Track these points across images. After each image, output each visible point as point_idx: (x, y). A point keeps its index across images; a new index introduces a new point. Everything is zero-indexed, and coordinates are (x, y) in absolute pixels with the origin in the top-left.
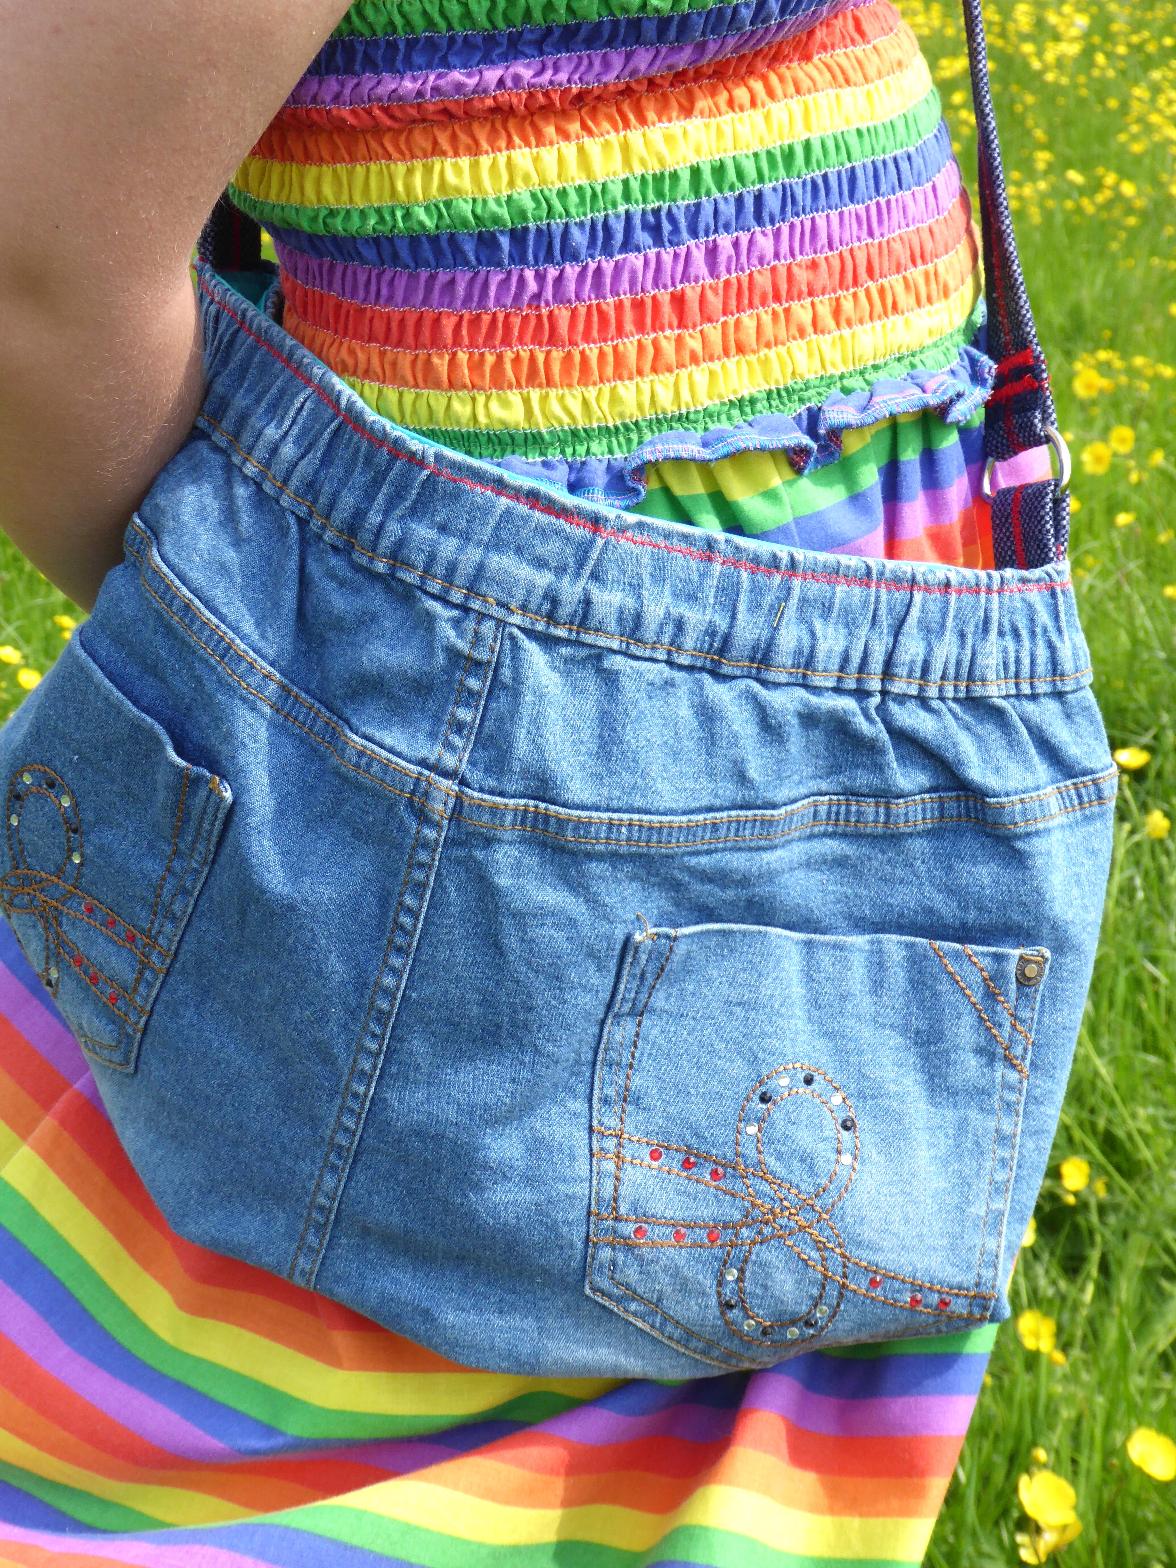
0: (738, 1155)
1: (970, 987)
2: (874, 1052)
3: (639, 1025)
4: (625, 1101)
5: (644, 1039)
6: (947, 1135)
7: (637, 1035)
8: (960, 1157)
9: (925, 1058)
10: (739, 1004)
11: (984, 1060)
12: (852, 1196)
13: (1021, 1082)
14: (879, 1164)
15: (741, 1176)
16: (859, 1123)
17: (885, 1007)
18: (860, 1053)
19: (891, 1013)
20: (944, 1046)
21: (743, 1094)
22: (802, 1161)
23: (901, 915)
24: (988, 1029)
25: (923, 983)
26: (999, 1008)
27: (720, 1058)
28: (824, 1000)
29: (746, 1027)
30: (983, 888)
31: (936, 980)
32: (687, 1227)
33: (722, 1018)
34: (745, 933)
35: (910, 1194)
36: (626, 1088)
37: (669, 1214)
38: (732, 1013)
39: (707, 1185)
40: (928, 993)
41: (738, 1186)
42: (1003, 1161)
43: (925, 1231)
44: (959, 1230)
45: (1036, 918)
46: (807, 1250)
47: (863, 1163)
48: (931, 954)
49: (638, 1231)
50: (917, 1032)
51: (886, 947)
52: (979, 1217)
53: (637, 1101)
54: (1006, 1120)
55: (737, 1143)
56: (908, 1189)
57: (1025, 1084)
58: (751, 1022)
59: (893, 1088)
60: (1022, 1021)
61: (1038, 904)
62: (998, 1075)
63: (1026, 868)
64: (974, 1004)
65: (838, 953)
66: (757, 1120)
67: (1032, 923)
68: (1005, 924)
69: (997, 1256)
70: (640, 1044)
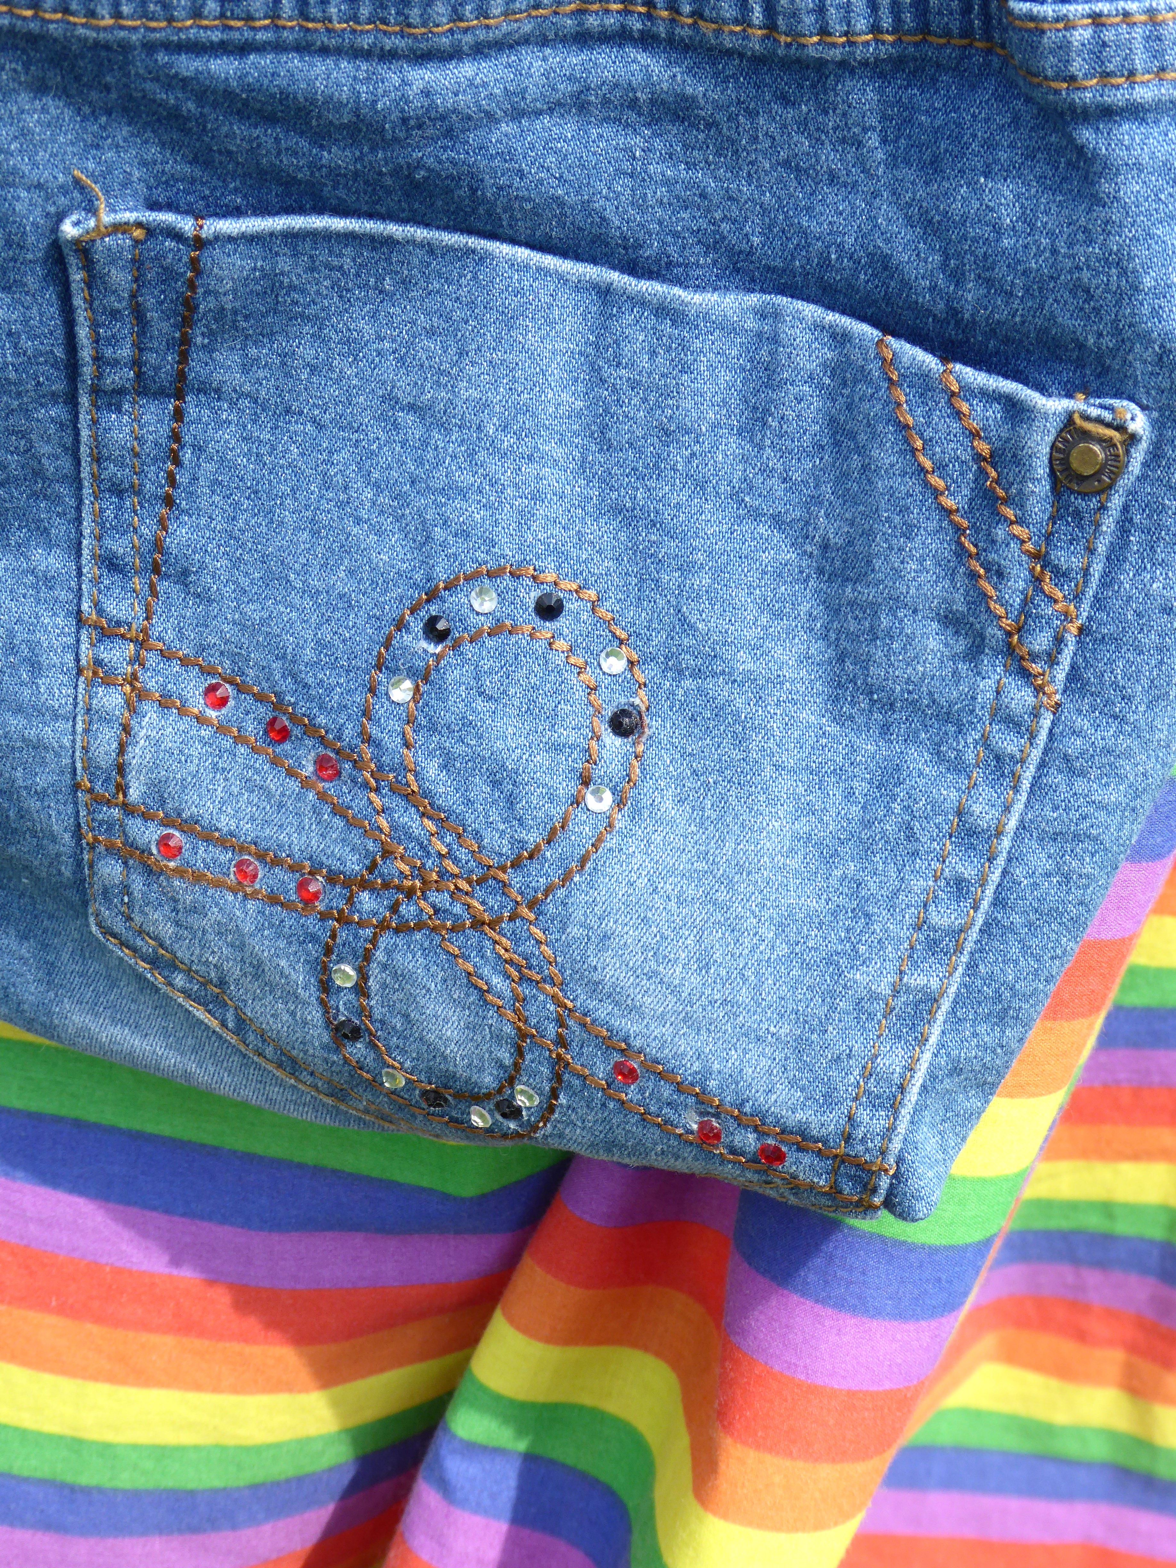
0: (368, 739)
1: (940, 468)
2: (718, 572)
3: (178, 415)
4: (156, 570)
5: (199, 449)
6: (849, 795)
7: (176, 437)
8: (867, 850)
9: (834, 610)
10: (412, 408)
11: (961, 645)
12: (591, 885)
13: (1036, 714)
14: (672, 822)
15: (366, 785)
16: (652, 725)
17: (766, 471)
18: (686, 568)
19: (779, 489)
20: (869, 593)
21: (391, 611)
22: (496, 784)
23: (825, 263)
24: (973, 576)
25: (852, 436)
26: (1000, 533)
27: (358, 521)
28: (620, 433)
29: (420, 462)
30: (997, 230)
31: (874, 435)
32: (261, 857)
33: (377, 432)
34: (430, 248)
35: (724, 908)
36: (158, 545)
37: (225, 823)
38: (396, 426)
39: (306, 784)
40: (856, 461)
41: (358, 802)
42: (959, 886)
43: (744, 996)
44: (822, 1011)
45: (1117, 332)
46: (486, 971)
47: (636, 812)
48: (874, 368)
49: (164, 841)
50: (825, 547)
51: (787, 331)
52: (874, 997)
53: (183, 577)
54: (986, 792)
55: (366, 713)
56: (722, 896)
57: (1046, 721)
58: (430, 456)
59: (744, 662)
60: (1061, 575)
61: (1120, 296)
62: (987, 686)
63: (1096, 200)
64: (949, 512)
65: (667, 327)
66: (412, 673)
67: (1108, 342)
68: (1043, 332)
69: (902, 1088)
70: (187, 455)
